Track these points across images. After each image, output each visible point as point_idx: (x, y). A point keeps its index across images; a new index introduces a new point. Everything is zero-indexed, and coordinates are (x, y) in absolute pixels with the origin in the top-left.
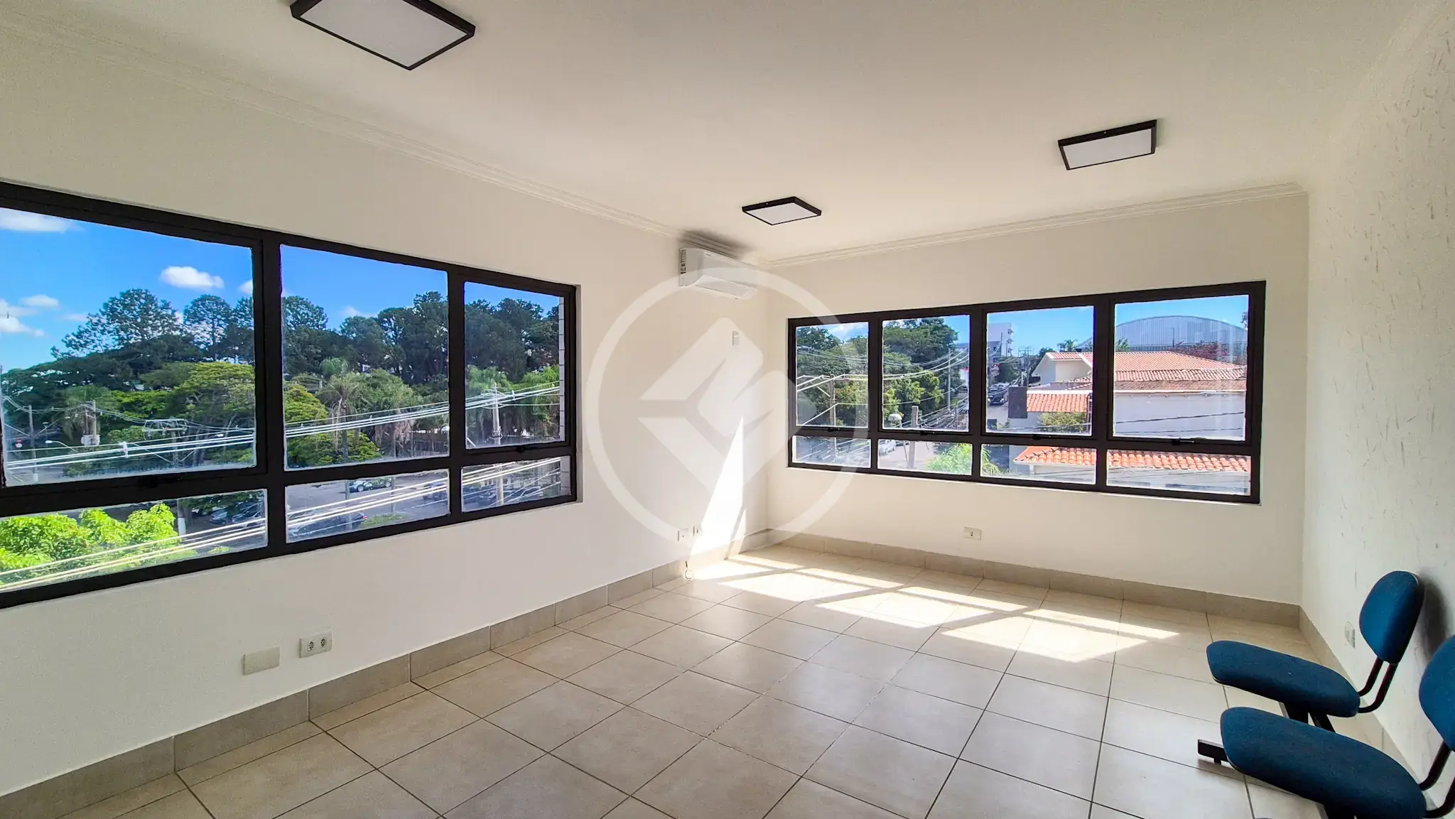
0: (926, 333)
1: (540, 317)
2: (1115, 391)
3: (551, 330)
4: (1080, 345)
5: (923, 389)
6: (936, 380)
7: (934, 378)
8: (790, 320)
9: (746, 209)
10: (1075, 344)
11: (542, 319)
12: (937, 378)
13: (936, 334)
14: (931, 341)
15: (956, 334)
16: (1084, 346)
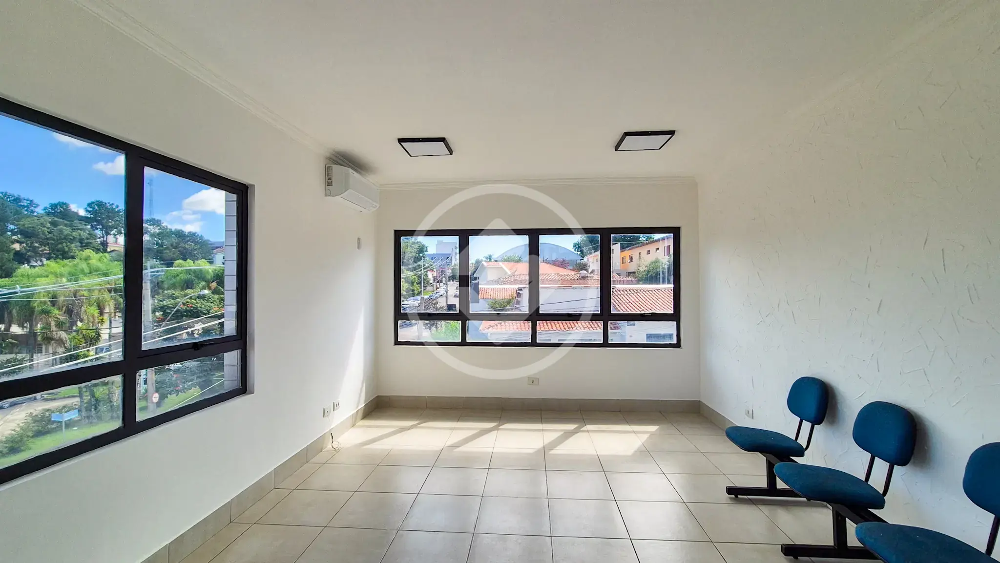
0: (407, 246)
1: (33, 212)
2: (540, 286)
3: (49, 225)
4: (497, 258)
5: (407, 284)
6: (415, 278)
7: (414, 277)
8: (396, 231)
9: (401, 141)
10: (494, 257)
11: (35, 214)
12: (416, 277)
13: (413, 247)
14: (410, 252)
15: (426, 248)
16: (499, 259)
